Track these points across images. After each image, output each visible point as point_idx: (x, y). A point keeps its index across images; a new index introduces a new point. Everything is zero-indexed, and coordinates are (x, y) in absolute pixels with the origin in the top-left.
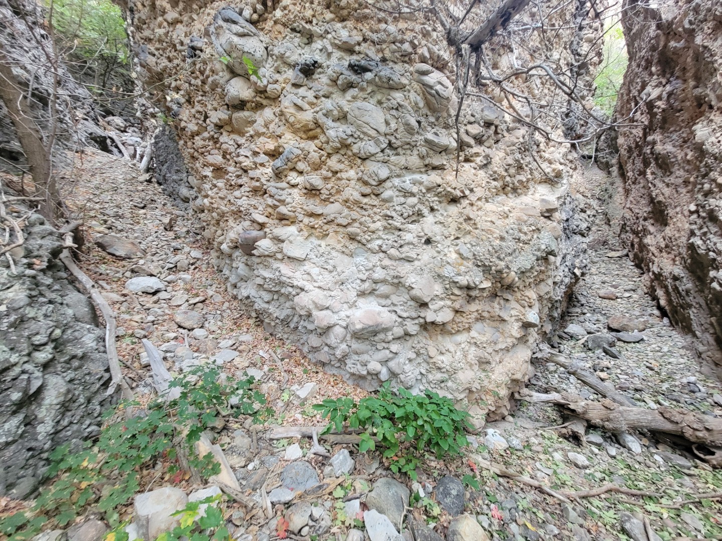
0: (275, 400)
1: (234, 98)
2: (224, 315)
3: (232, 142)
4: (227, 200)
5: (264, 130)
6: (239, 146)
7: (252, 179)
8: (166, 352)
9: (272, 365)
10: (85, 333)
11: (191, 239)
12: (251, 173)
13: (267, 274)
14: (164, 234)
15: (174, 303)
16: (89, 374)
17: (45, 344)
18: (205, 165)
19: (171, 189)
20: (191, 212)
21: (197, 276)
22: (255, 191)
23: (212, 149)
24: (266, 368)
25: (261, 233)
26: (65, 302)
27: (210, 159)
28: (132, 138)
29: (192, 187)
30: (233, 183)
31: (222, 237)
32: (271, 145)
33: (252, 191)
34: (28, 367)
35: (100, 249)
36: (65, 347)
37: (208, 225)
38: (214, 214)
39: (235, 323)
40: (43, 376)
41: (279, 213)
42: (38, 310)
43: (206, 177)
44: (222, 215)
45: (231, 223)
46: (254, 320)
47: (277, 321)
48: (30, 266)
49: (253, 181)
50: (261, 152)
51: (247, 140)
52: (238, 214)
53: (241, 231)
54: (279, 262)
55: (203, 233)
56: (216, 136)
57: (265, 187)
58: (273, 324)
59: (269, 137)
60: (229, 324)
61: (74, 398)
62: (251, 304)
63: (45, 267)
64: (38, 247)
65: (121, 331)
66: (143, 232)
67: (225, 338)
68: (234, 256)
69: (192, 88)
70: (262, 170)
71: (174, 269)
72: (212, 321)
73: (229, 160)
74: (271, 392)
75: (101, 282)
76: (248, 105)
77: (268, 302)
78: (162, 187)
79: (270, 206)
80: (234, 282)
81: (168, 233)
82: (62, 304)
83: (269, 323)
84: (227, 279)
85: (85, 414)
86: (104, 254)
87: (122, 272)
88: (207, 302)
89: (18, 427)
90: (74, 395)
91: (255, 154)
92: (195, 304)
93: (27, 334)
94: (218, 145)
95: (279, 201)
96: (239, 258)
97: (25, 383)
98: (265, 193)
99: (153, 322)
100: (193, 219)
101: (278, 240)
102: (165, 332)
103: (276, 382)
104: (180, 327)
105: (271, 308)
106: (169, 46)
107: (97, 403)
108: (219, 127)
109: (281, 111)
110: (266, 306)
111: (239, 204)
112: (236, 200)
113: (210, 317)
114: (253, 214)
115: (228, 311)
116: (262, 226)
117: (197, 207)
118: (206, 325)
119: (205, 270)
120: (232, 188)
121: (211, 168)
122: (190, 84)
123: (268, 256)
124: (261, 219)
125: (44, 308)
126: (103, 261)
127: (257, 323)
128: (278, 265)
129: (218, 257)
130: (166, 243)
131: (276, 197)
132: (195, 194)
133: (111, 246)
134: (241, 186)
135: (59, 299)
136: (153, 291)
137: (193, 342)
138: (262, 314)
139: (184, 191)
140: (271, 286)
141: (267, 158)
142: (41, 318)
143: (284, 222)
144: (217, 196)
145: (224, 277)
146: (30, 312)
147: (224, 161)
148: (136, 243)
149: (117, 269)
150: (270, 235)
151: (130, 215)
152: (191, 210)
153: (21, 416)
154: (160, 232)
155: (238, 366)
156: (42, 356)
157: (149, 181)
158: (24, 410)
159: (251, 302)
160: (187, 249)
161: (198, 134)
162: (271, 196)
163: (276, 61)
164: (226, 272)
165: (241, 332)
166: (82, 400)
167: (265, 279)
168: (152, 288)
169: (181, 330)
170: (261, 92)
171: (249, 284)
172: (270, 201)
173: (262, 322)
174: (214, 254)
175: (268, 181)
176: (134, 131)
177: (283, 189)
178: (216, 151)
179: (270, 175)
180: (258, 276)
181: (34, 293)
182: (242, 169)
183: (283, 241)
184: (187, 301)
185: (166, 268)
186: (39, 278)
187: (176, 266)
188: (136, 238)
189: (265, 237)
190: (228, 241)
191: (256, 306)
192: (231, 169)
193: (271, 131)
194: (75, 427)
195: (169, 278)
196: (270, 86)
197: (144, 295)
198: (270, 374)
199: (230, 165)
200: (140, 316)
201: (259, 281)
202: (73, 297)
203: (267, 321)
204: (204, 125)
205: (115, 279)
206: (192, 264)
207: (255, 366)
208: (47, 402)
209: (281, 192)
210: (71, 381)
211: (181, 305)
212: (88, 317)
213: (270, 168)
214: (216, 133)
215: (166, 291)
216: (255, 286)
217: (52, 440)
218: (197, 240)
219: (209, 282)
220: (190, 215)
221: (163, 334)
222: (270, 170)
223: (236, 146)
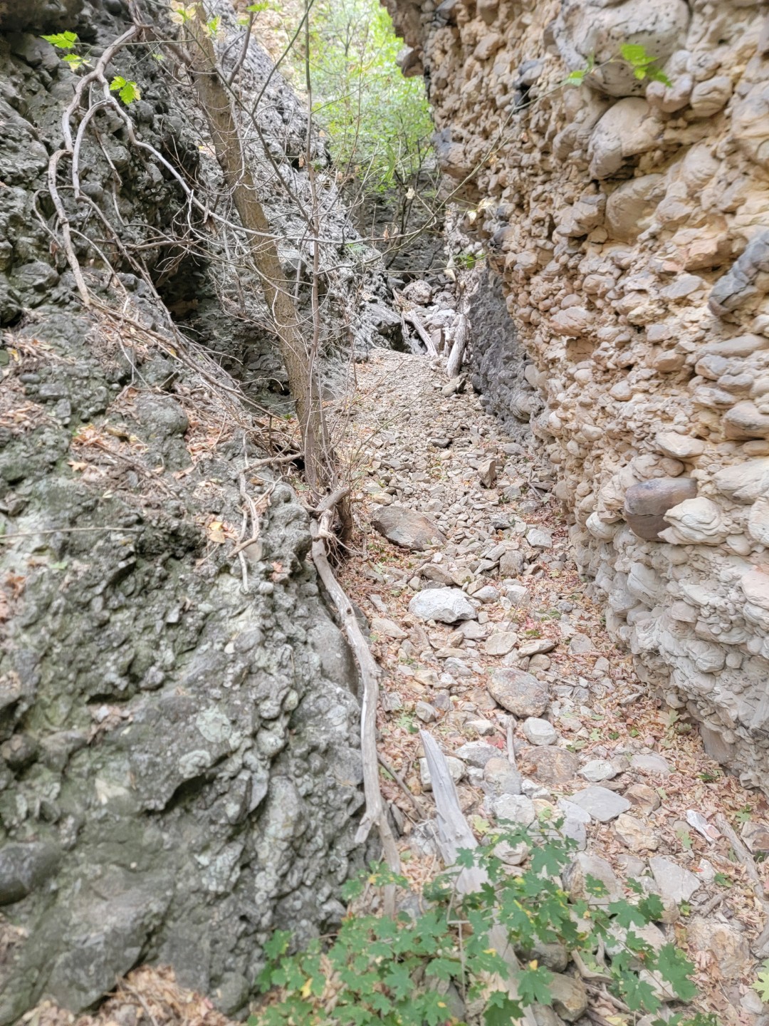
0: (735, 982)
1: (606, 160)
2: (596, 690)
3: (608, 267)
4: (598, 407)
5: (688, 209)
6: (624, 270)
7: (656, 344)
8: (470, 763)
9: (726, 867)
10: (334, 702)
11: (531, 504)
12: (654, 331)
13: (701, 593)
14: (479, 495)
15: (492, 648)
16: (334, 787)
17: (275, 719)
18: (552, 336)
19: (497, 400)
20: (532, 442)
21: (539, 588)
22: (665, 374)
23: (565, 295)
24: (707, 870)
25: (683, 483)
26: (310, 640)
27: (562, 319)
28: (442, 312)
29: (533, 389)
30: (610, 365)
31: (590, 498)
32: (706, 243)
33: (656, 377)
34: (252, 758)
35: (377, 534)
36: (305, 726)
37: (562, 469)
38: (572, 445)
39: (624, 717)
40: (269, 780)
41: (732, 424)
42: (272, 653)
43: (553, 361)
44: (588, 445)
45: (608, 462)
46: (673, 715)
47: (741, 732)
48: (268, 575)
49: (659, 350)
50: (679, 269)
51: (642, 251)
52: (624, 440)
53: (631, 482)
54: (738, 560)
55: (555, 488)
56: (571, 264)
57: (690, 359)
58: (728, 737)
59: (702, 224)
60: (607, 716)
61: (310, 833)
62: (665, 671)
63: (286, 576)
64: (279, 540)
65: (394, 702)
66: (443, 495)
67: (596, 755)
68: (618, 543)
69: (523, 175)
70: (683, 314)
71: (494, 572)
72: (569, 703)
73: (600, 311)
74: (720, 953)
75: (374, 597)
76: (644, 161)
77: (710, 674)
78: (482, 397)
79: (707, 408)
80: (620, 607)
81: (487, 492)
82: (305, 643)
83: (718, 734)
84: (604, 598)
85: (324, 871)
86: (381, 542)
87: (406, 577)
88: (559, 651)
89: (232, 869)
90: (308, 827)
91: (665, 277)
92: (531, 656)
93: (254, 697)
94: (577, 283)
95: (732, 390)
96: (629, 549)
97: (243, 788)
98: (693, 374)
99: (450, 688)
100: (537, 458)
101: (733, 500)
102: (470, 715)
103: (737, 925)
104: (499, 706)
105: (722, 693)
106: (484, 108)
107: (343, 853)
108: (578, 239)
109: (733, 141)
110: (705, 683)
111: (625, 413)
112: (618, 405)
113: (564, 692)
114: (659, 436)
115: (607, 681)
116: (685, 464)
117: (542, 430)
118: (555, 711)
119: (555, 574)
120: (608, 377)
121: (565, 339)
122: (521, 168)
123: (704, 545)
124: (681, 445)
125: (280, 651)
126: (380, 556)
127: (681, 727)
128: (736, 571)
129: (585, 545)
130: (481, 514)
131: (725, 380)
132: (539, 404)
133: (393, 527)
134: (629, 368)
135: (301, 634)
136: (454, 619)
137: (525, 750)
138: (695, 702)
139: (520, 401)
140: (715, 630)
141: (696, 279)
142: (274, 670)
143: (749, 447)
144: (576, 401)
145: (598, 592)
146: (261, 657)
147: (589, 316)
148: (431, 518)
149: (400, 572)
150: (708, 488)
151: (425, 464)
152: (533, 439)
153: (236, 849)
154: (472, 492)
155: (628, 840)
156: (271, 740)
157: (460, 391)
158: (241, 837)
159: (663, 665)
160: (521, 527)
161: (537, 269)
162: (707, 380)
163: (713, 16)
164: (602, 580)
165: (638, 743)
166: (319, 840)
167: (697, 606)
168: (452, 613)
169: (502, 716)
170: (675, 115)
171: (657, 616)
172: (705, 395)
173: (697, 725)
174: (576, 536)
175: (700, 340)
176: (445, 299)
177: (744, 355)
178: (574, 298)
179: (705, 322)
180: (680, 599)
181: (269, 623)
182: (632, 325)
183: (748, 502)
184: (516, 647)
185: (479, 570)
186: (276, 596)
187: (498, 566)
188: (432, 508)
189: (693, 492)
190: (601, 506)
191: (677, 679)
192: (606, 331)
193: (705, 206)
194: (308, 894)
195: (486, 591)
196: (700, 89)
197: (439, 626)
198: (721, 894)
199: (603, 323)
200: (428, 672)
201: (682, 612)
202: (324, 629)
203: (709, 724)
204: (549, 245)
205: (395, 592)
206: (531, 561)
207: (675, 852)
208: (271, 830)
209: (738, 364)
210: (308, 796)
211: (502, 656)
212: (340, 672)
213: (706, 304)
214: (571, 256)
215: (476, 620)
216: (672, 626)
217: (274, 909)
218: (543, 505)
219: (564, 604)
220: (530, 449)
221: (466, 720)
222: (705, 309)
223: (617, 273)
